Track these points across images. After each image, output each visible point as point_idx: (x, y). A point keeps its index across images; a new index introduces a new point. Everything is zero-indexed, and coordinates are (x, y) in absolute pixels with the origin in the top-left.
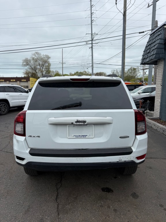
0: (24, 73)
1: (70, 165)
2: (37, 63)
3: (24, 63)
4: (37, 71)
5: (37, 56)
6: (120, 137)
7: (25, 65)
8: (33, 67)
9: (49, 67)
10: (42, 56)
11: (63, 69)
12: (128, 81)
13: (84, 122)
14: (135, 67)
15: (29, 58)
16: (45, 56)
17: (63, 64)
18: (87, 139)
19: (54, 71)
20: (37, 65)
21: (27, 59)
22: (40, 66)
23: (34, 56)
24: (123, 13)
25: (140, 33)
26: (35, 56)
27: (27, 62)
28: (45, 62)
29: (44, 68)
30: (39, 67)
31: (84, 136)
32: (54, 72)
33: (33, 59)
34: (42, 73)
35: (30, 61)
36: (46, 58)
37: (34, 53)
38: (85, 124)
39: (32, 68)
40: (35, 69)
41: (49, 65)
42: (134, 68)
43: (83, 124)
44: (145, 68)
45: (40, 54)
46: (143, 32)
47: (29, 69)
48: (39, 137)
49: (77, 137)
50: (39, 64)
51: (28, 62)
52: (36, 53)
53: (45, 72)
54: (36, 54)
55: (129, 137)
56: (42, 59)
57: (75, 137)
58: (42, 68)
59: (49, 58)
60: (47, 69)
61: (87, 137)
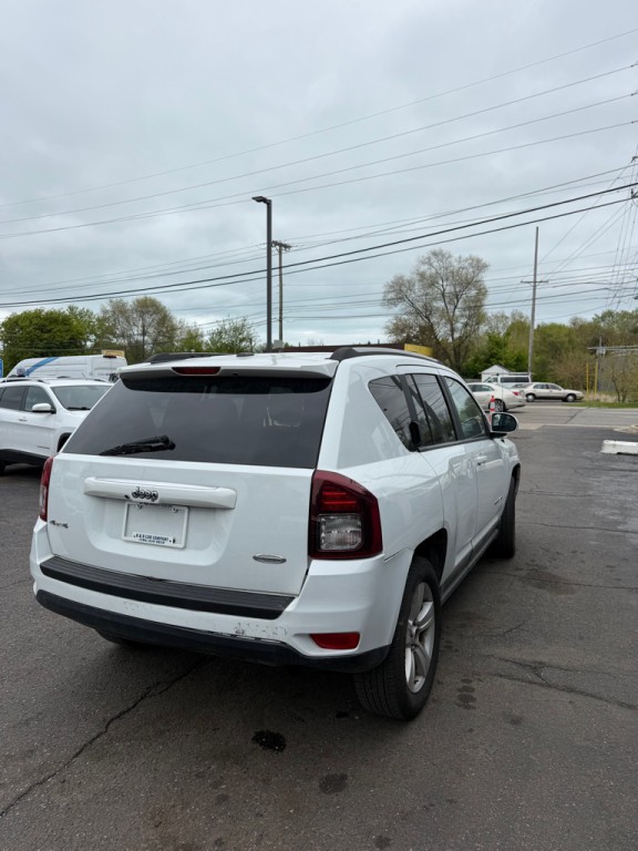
0: (387, 327)
1: (108, 618)
2: (436, 291)
3: (392, 295)
4: (433, 320)
5: (435, 264)
6: (256, 558)
7: (391, 302)
8: (419, 305)
9: (479, 300)
10: (455, 264)
11: (534, 305)
13: (154, 496)
15: (407, 275)
16: (466, 260)
17: (535, 286)
19: (508, 314)
20: (435, 299)
21: (401, 278)
22: (447, 300)
23: (424, 268)
26: (431, 265)
27: (398, 291)
28: (466, 285)
29: (459, 306)
30: (440, 304)
31: (159, 541)
32: (507, 318)
33: (422, 276)
34: (452, 325)
35: (410, 285)
36: (471, 270)
37: (426, 256)
38: (157, 502)
39: (417, 309)
40: (427, 312)
41: (482, 292)
43: (150, 501)
45: (450, 256)
47: (406, 314)
48: (65, 526)
49: (144, 540)
50: (443, 294)
51: (404, 289)
52: (435, 254)
53: (464, 320)
54: (433, 260)
55: (284, 561)
56: (453, 276)
57: (137, 539)
58: (452, 307)
59: (480, 266)
60: (469, 308)
61: (166, 543)
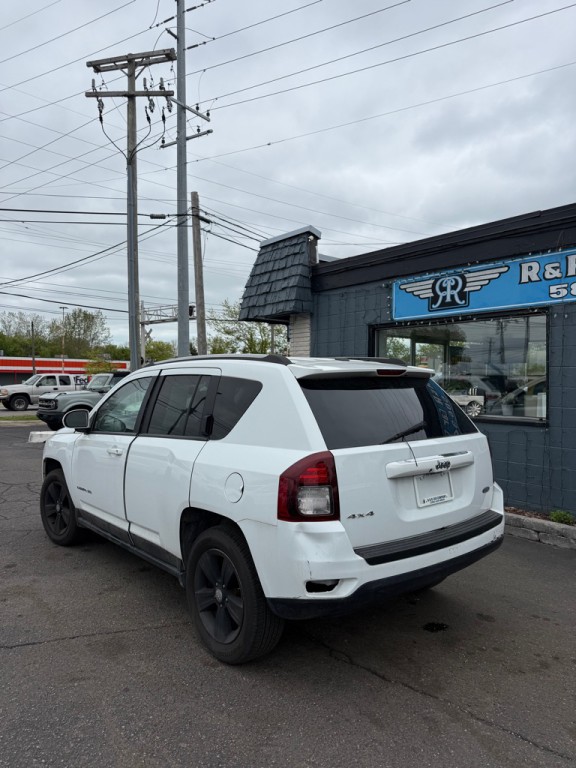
6: (483, 492)
12: (70, 358)
13: (448, 464)
14: (90, 311)
18: (447, 504)
24: (126, 152)
25: (152, 217)
31: (441, 499)
42: (85, 314)
44: (146, 319)
46: (163, 217)
48: (372, 514)
49: (433, 502)
55: (489, 488)
61: (446, 499)
